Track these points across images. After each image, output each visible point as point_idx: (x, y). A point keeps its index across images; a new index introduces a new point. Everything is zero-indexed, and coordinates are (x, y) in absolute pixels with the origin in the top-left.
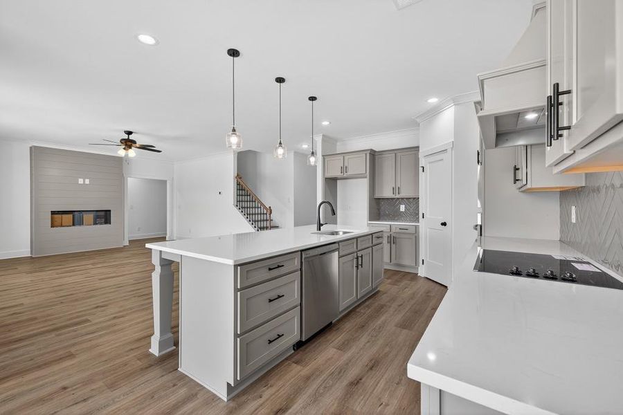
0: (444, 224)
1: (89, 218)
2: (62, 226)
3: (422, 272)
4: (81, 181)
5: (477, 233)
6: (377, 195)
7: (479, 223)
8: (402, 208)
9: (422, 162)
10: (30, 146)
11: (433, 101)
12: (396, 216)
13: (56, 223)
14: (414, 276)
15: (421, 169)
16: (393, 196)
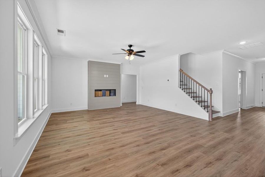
1: (108, 93)
2: (98, 96)
4: (105, 76)
10: (88, 61)
13: (96, 95)
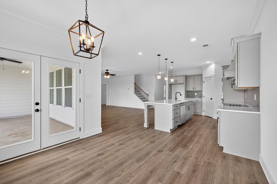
0: (211, 99)
3: (203, 114)
5: (222, 101)
6: (187, 90)
7: (223, 98)
8: (196, 94)
9: (204, 80)
11: (208, 62)
12: (193, 96)
14: (201, 116)
15: (203, 82)
16: (193, 90)
